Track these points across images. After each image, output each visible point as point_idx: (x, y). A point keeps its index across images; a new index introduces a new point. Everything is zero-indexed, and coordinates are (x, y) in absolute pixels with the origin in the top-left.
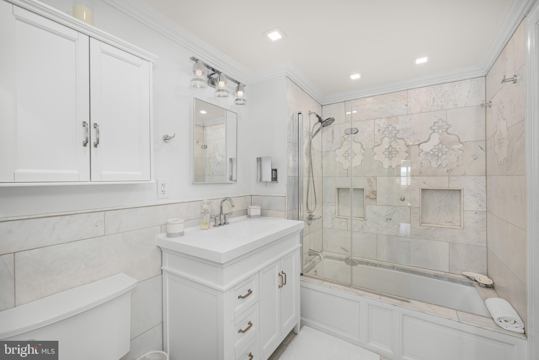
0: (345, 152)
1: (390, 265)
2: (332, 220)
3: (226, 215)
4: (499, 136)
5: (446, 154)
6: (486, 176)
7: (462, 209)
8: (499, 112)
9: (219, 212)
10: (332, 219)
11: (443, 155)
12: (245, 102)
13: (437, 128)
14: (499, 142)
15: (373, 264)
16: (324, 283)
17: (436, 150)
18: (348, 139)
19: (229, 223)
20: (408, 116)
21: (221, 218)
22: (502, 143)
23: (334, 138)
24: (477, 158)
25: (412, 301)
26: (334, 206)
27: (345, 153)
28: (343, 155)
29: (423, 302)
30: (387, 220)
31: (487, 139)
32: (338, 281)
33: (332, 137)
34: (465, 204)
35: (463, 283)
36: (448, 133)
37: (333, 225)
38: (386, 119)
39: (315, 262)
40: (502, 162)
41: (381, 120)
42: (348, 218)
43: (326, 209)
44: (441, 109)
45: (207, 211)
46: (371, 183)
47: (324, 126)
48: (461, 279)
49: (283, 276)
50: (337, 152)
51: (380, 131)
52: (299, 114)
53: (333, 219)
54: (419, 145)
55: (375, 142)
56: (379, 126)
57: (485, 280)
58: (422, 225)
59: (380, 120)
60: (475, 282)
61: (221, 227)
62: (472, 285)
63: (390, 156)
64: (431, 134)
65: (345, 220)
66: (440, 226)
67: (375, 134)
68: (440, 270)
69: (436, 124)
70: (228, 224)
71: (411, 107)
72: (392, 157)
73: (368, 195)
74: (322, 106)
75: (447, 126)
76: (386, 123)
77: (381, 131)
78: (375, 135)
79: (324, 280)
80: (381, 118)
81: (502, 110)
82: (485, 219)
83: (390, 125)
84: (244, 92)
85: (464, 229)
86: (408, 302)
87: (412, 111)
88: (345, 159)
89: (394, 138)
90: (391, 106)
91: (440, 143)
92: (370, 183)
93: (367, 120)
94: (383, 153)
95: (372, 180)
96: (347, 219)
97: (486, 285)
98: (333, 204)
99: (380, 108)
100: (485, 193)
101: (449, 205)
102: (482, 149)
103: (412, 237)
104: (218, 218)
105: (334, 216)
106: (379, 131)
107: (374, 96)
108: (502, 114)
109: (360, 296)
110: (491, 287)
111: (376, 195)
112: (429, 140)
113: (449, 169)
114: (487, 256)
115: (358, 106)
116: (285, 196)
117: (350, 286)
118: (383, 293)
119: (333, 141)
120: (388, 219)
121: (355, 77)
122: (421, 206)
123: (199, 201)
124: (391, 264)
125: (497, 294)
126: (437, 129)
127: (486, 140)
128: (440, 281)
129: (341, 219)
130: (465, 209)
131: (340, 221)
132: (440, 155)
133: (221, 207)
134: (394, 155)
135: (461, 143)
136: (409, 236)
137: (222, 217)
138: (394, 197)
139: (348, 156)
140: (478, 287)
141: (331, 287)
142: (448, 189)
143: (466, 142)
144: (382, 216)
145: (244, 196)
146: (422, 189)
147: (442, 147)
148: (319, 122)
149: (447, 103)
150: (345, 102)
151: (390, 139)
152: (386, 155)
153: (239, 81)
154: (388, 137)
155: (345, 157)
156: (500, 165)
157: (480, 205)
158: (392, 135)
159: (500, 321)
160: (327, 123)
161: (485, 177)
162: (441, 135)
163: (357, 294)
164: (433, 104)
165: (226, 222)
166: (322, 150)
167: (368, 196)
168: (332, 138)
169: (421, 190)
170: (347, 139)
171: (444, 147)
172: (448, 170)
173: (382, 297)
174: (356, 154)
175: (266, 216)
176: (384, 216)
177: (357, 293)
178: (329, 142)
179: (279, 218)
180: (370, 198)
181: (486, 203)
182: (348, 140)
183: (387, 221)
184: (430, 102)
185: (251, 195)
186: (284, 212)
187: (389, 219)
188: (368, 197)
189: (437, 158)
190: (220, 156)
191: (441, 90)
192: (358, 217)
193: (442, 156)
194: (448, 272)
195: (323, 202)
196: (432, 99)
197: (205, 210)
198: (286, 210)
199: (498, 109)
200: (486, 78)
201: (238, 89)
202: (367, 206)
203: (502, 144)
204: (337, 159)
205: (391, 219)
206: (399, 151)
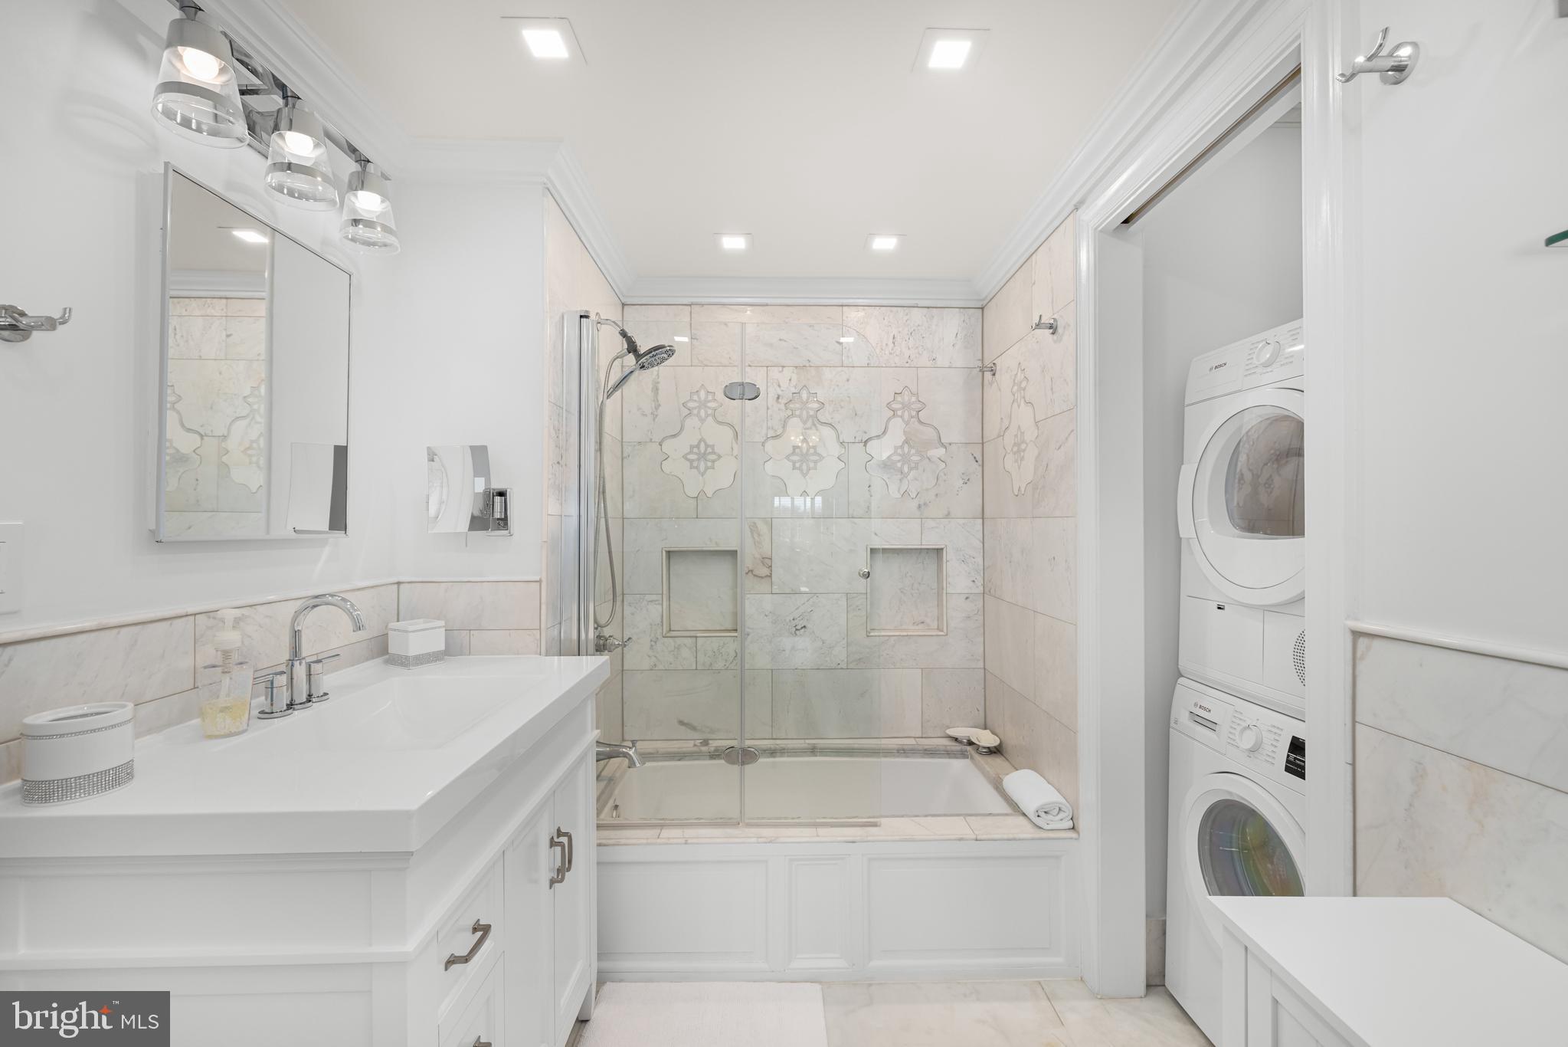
0: (692, 447)
1: (806, 745)
2: (652, 646)
3: (312, 665)
4: (1016, 436)
5: (916, 468)
6: (983, 518)
7: (945, 592)
8: (1016, 388)
9: (286, 655)
10: (653, 643)
11: (911, 469)
12: (391, 239)
13: (900, 406)
14: (1015, 449)
15: (765, 751)
16: (666, 833)
17: (899, 458)
18: (699, 412)
19: (326, 694)
20: (842, 371)
21: (295, 681)
22: (1024, 451)
23: (659, 405)
24: (968, 480)
25: (883, 821)
26: (657, 602)
27: (691, 452)
28: (685, 457)
29: (903, 816)
30: (797, 630)
31: (985, 441)
32: (702, 819)
33: (654, 401)
34: (949, 580)
35: (949, 754)
36: (920, 422)
37: (654, 659)
38: (795, 371)
39: (613, 780)
40: (1023, 489)
41: (783, 370)
42: (698, 635)
43: (633, 614)
44: (907, 365)
45: (236, 658)
46: (759, 535)
47: (643, 367)
48: (946, 746)
49: (562, 841)
50: (667, 446)
51: (780, 400)
52: (581, 317)
53: (655, 642)
54: (866, 442)
55: (768, 428)
56: (779, 386)
57: (987, 739)
58: (872, 634)
59: (780, 372)
60: (969, 748)
61: (297, 715)
62: (963, 755)
63: (804, 467)
64: (889, 419)
65: (689, 641)
66: (905, 634)
67: (770, 406)
68: (906, 735)
69: (899, 398)
70: (326, 697)
71: (849, 350)
72: (809, 469)
73: (750, 568)
74: (623, 305)
75: (919, 406)
76: (794, 382)
77: (783, 401)
78: (768, 408)
79: (662, 826)
80: (783, 367)
81: (1024, 384)
82: (982, 609)
83: (805, 386)
84: (385, 196)
85: (947, 635)
86: (875, 825)
87: (850, 360)
88: (692, 467)
89: (813, 422)
90: (806, 338)
91: (906, 442)
92: (756, 536)
93: (750, 366)
94: (787, 458)
95: (763, 528)
96: (696, 637)
97: (988, 748)
98: (654, 597)
99: (780, 340)
100: (982, 554)
101: (920, 584)
102: (977, 461)
103: (851, 666)
104: (282, 680)
105: (659, 631)
106: (778, 398)
107: (767, 305)
108: (1022, 392)
109: (769, 842)
110: (996, 751)
111: (771, 566)
112: (884, 432)
113: (922, 503)
114: (985, 688)
115: (726, 324)
116: (540, 581)
117: (739, 824)
118: (818, 818)
119: (655, 413)
120: (799, 627)
121: (734, 243)
122: (869, 591)
123: (187, 615)
124: (807, 741)
125: (1010, 763)
126: (899, 409)
127: (983, 444)
128: (908, 760)
129: (679, 641)
130: (949, 591)
131: (676, 646)
132: (906, 469)
133: (296, 635)
134: (812, 465)
135: (943, 445)
136: (844, 666)
137: (300, 671)
138: (812, 570)
139: (698, 459)
140: (977, 757)
141: (689, 841)
142: (919, 547)
143: (950, 444)
144: (785, 620)
145: (372, 587)
146: (871, 549)
147: (909, 452)
148: (630, 353)
149: (919, 354)
150: (690, 305)
151: (805, 423)
152: (794, 463)
153: (366, 151)
154: (800, 416)
155: (691, 461)
156: (1017, 496)
157: (974, 581)
158: (808, 413)
159: (1038, 816)
160: (653, 359)
161: (981, 521)
162: (907, 423)
163: (760, 840)
164: (892, 349)
165: (313, 692)
166: (622, 439)
167: (752, 571)
168: (653, 406)
169: (869, 550)
170: (695, 412)
171: (913, 451)
172: (919, 505)
173: (822, 831)
174: (720, 457)
175: (461, 654)
176: (790, 621)
177: (761, 837)
178: (646, 415)
179: (518, 654)
180: (755, 576)
181: (982, 575)
182: (698, 415)
183: (798, 632)
184: (887, 344)
185: (399, 583)
186: (535, 632)
187: (802, 628)
188: (750, 574)
189: (899, 476)
190: (189, 430)
191: (908, 322)
192: (723, 628)
193: (908, 473)
194: (920, 736)
195: (625, 592)
196: (891, 340)
197: (226, 654)
198: (543, 626)
199: (1014, 380)
200: (983, 311)
201: (360, 182)
202: (748, 598)
203: (1022, 454)
204: (667, 466)
205: (805, 627)
206: (824, 455)
